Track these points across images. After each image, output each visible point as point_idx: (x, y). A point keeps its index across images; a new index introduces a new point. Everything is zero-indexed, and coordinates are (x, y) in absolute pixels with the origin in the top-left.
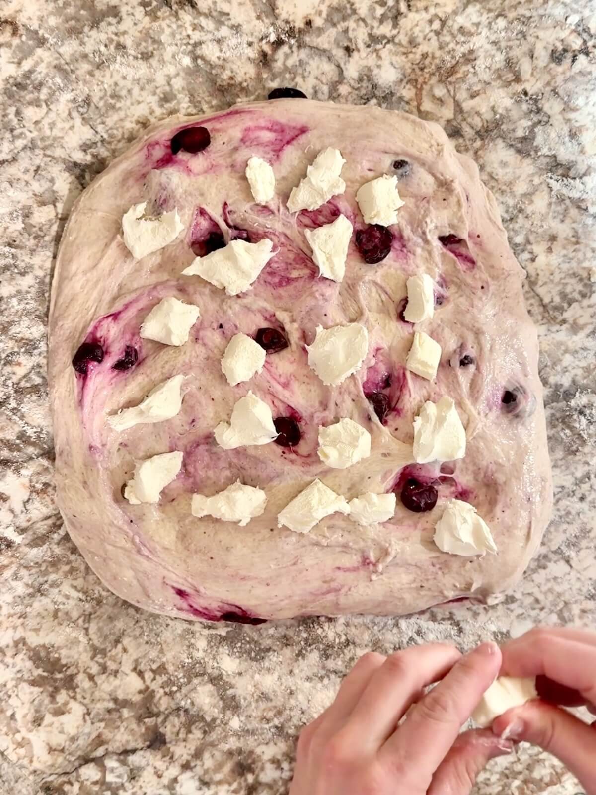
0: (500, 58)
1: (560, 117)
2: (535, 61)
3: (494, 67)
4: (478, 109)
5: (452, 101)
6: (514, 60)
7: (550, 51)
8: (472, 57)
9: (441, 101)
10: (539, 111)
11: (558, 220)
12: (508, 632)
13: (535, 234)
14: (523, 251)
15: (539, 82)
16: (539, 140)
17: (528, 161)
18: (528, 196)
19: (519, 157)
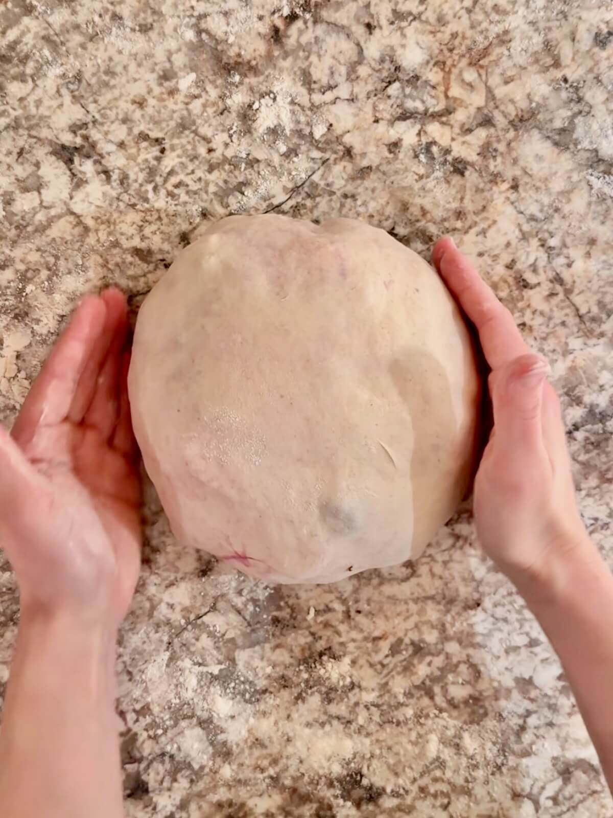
0: (537, 41)
1: (603, 108)
2: (577, 45)
3: (530, 50)
4: (512, 96)
5: (483, 86)
6: (554, 43)
7: (594, 34)
8: (507, 38)
9: (471, 86)
10: (580, 100)
11: (597, 222)
12: (531, 678)
13: (571, 237)
14: (558, 255)
15: (580, 69)
16: (579, 132)
17: (567, 155)
18: (566, 194)
19: (556, 151)
